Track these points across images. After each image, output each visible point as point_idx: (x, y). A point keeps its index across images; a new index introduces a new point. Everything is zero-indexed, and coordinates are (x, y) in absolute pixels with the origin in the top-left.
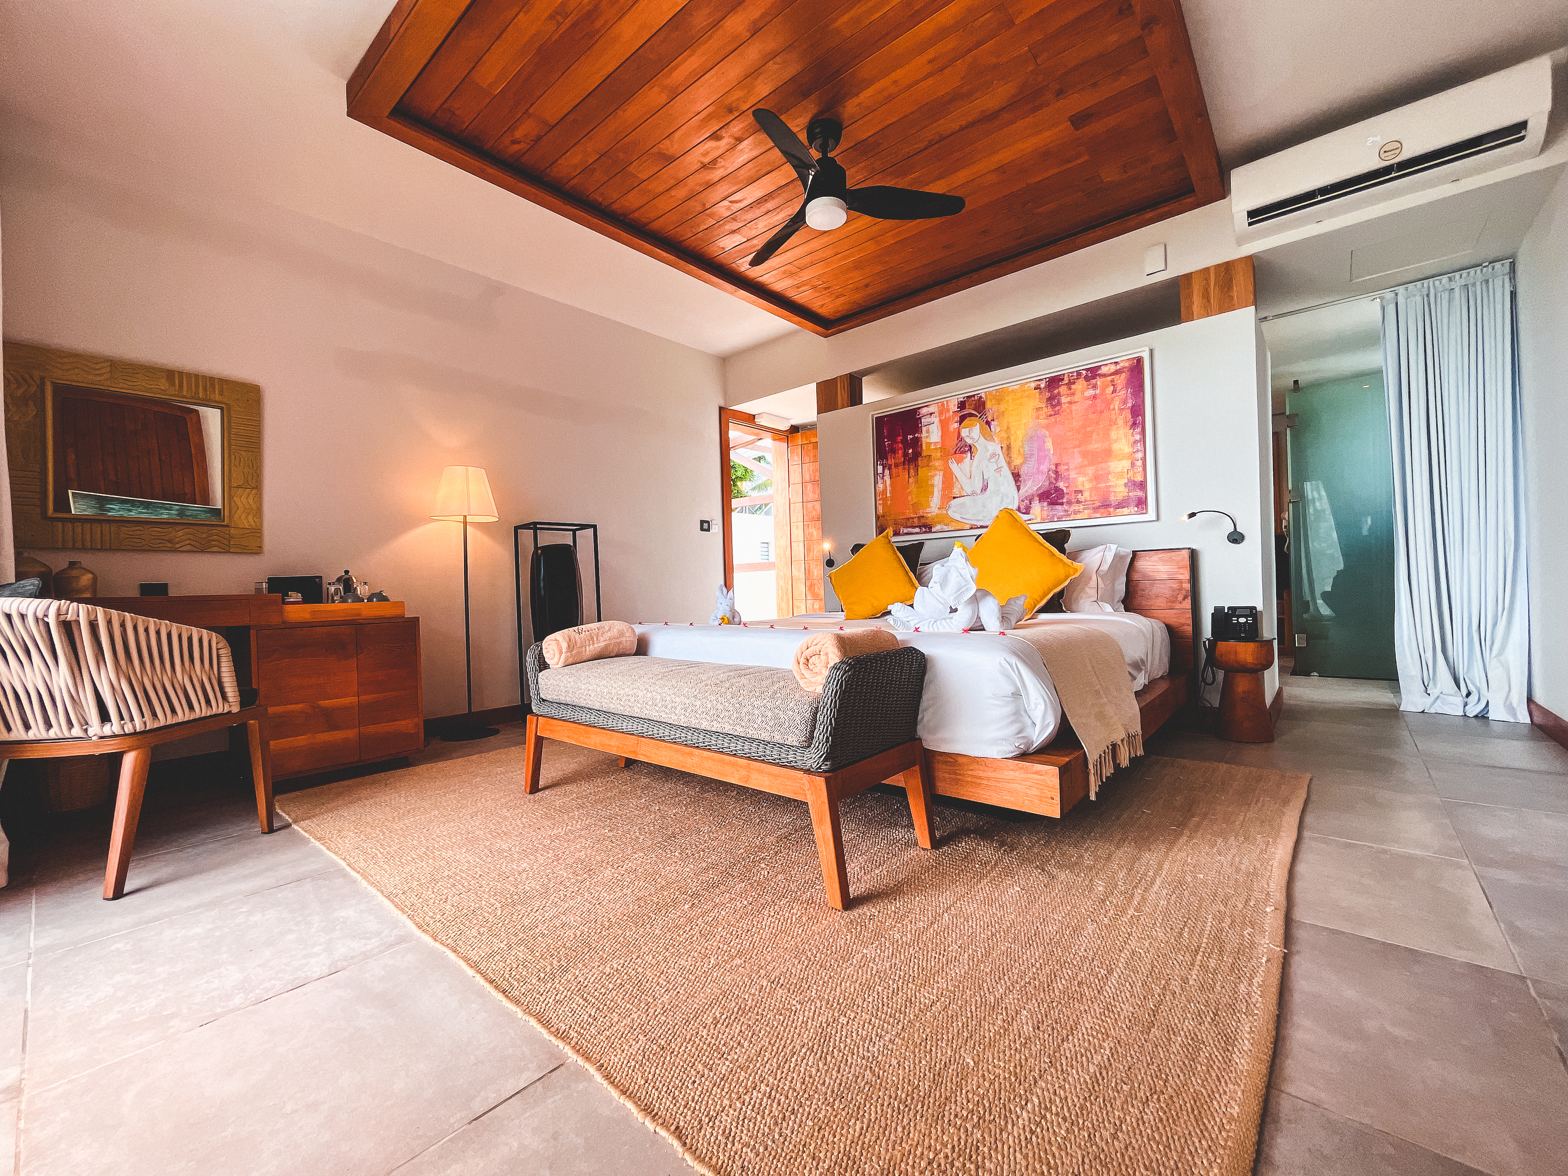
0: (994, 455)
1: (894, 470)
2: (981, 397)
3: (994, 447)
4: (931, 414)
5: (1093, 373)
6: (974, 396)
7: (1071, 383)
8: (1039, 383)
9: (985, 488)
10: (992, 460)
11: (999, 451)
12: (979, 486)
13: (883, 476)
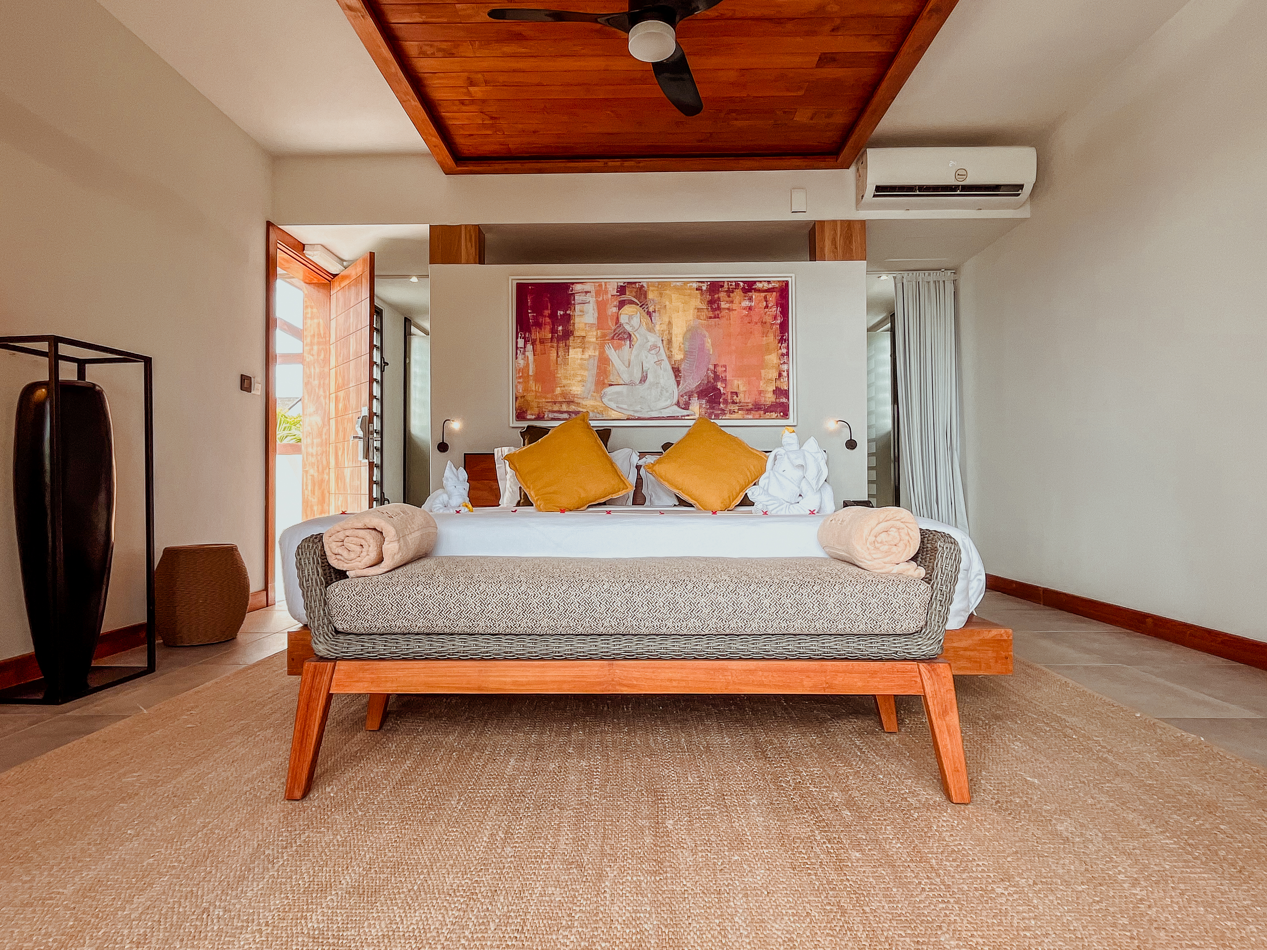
0: (655, 347)
1: (538, 347)
2: (642, 286)
3: (653, 339)
4: (587, 292)
5: (749, 287)
6: (635, 283)
7: (729, 292)
8: (701, 284)
9: (644, 379)
10: (653, 352)
11: (660, 344)
12: (638, 376)
13: (525, 351)
